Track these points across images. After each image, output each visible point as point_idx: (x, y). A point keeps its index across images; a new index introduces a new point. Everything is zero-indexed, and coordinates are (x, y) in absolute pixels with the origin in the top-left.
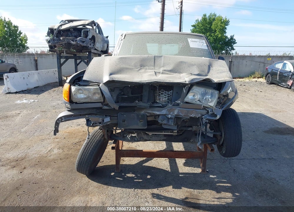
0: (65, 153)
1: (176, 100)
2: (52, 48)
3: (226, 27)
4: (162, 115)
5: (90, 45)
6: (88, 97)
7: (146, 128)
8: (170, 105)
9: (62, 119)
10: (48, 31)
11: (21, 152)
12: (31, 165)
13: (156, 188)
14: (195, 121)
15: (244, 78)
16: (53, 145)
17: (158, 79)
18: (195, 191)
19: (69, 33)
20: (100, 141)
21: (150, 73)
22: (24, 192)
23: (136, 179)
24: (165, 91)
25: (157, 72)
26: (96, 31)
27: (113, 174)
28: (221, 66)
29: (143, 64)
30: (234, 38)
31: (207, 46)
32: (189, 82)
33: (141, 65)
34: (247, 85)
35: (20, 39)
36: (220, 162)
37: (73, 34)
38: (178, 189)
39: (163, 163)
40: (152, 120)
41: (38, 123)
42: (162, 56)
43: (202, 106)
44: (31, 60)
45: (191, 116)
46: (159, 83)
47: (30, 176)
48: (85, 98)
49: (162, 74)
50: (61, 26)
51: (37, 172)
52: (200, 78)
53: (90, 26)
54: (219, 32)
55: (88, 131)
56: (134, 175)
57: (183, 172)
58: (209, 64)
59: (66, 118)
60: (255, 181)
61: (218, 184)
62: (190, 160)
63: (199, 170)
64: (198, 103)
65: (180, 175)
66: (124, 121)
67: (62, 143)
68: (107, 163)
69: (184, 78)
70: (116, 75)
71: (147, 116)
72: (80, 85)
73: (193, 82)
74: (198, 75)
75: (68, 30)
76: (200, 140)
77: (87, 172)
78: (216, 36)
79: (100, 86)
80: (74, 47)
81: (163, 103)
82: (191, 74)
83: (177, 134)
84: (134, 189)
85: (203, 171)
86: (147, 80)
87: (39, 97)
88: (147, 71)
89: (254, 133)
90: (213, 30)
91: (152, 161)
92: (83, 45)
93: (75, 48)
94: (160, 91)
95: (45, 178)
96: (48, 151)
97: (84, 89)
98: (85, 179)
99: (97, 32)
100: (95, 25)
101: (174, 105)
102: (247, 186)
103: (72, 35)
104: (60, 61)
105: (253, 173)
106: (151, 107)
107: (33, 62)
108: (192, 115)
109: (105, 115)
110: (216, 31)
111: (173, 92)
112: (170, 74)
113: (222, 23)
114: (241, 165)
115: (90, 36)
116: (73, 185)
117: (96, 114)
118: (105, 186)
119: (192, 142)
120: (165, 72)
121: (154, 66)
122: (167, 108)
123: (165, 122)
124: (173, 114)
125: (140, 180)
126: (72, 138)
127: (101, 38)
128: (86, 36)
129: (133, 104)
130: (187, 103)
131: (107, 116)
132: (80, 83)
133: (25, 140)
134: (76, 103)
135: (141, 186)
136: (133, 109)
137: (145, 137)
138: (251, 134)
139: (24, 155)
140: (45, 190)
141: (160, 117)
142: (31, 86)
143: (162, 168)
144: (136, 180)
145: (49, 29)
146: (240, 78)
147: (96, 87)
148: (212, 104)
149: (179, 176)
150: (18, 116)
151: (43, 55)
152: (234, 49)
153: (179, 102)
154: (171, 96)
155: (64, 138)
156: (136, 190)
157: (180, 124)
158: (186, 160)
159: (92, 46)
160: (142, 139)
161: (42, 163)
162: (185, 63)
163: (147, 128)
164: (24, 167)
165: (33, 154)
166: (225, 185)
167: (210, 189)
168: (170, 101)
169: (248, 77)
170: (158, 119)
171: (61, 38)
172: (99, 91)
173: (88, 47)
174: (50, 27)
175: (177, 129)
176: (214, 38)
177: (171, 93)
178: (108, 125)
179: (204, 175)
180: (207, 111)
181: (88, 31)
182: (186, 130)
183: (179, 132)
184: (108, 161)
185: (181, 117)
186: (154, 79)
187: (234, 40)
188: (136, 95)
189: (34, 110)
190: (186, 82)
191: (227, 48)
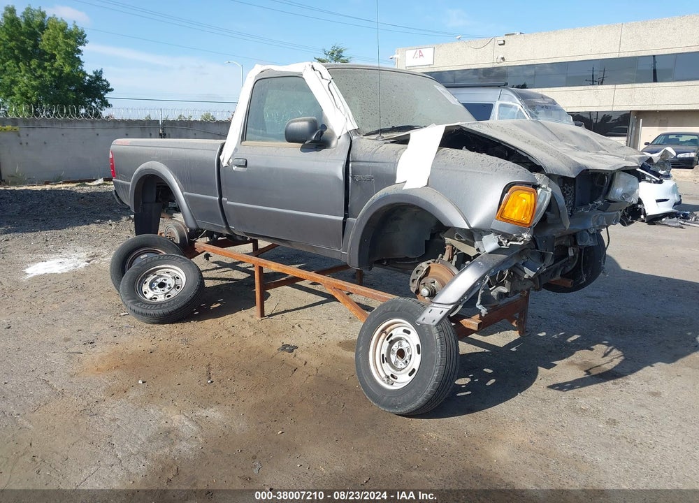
13: (534, 379)
38: (553, 367)
54: (62, 59)
65: (513, 350)
78: (57, 69)
84: (519, 394)
90: (46, 54)
113: (67, 36)
123: (589, 242)
124: (597, 224)
125: (493, 381)
144: (489, 384)
152: (108, 105)
156: (523, 394)
166: (574, 338)
176: (55, 76)
187: (105, 83)
191: (91, 102)
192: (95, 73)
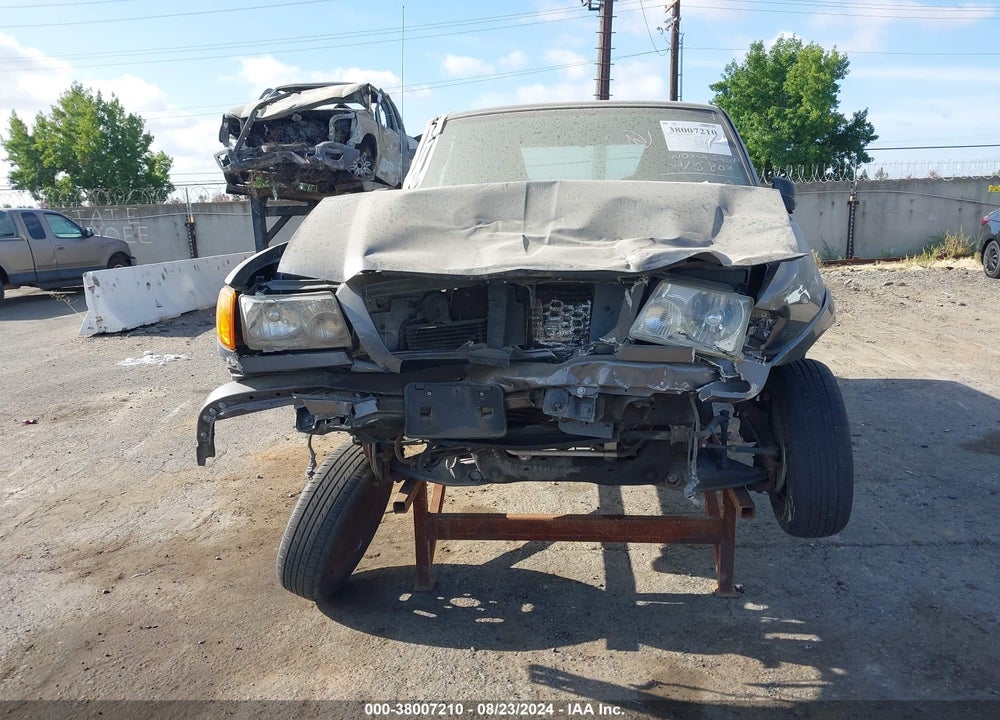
0: (255, 527)
1: (603, 335)
2: (234, 181)
3: (837, 82)
4: (555, 387)
5: (359, 166)
6: (301, 332)
7: (502, 434)
8: (582, 353)
9: (218, 410)
10: (222, 127)
11: (115, 525)
12: (142, 568)
13: (550, 647)
14: (673, 406)
15: (904, 258)
16: (220, 502)
17: (529, 262)
18: (690, 657)
19: (290, 130)
20: (355, 483)
21: (505, 244)
22: (107, 656)
23: (483, 615)
24: (566, 303)
25: (533, 239)
26: (378, 120)
27: (405, 597)
28: (760, 209)
29: (484, 213)
30: (867, 122)
31: (730, 143)
32: (638, 267)
33: (478, 217)
34: (912, 282)
35: (147, 161)
36: (790, 556)
37: (301, 132)
38: (627, 650)
39: (583, 562)
40: (524, 409)
41: (179, 430)
42: (555, 182)
43: (693, 354)
44: (176, 224)
45: (657, 388)
46: (535, 275)
47: (134, 603)
48: (292, 336)
49: (549, 244)
50: (262, 106)
51: (157, 591)
52: (678, 253)
53: (357, 102)
54: (810, 100)
55: (311, 450)
56: (477, 603)
57: (652, 592)
58: (718, 205)
59: (234, 406)
60: (914, 623)
61: (769, 636)
62: (681, 548)
63: (708, 586)
64: (682, 341)
65: (640, 603)
66: (426, 413)
67: (250, 495)
68: (392, 560)
69: (625, 255)
70: (390, 251)
71: (507, 394)
72: (269, 292)
73: (654, 266)
74: (677, 242)
75: (284, 120)
76: (694, 474)
77: (316, 590)
78: (800, 117)
79: (337, 294)
80: (305, 174)
81: (559, 346)
82: (652, 239)
83: (615, 455)
84: (472, 648)
85: (725, 586)
86: (493, 267)
87: (193, 345)
88: (499, 236)
89: (924, 450)
90: (790, 98)
91: (547, 551)
92: (336, 167)
93: (308, 177)
94: (546, 306)
95: (180, 611)
96: (201, 520)
97: (282, 303)
98: (310, 614)
99: (384, 121)
100: (374, 100)
101: (594, 353)
102: (883, 642)
103: (300, 136)
104: (264, 222)
105: (909, 595)
106: (517, 361)
107: (184, 233)
108: (658, 384)
109: (361, 393)
110: (799, 100)
111: (592, 305)
112: (578, 243)
113: (820, 69)
114: (868, 565)
115: (357, 137)
116: (268, 635)
117: (329, 391)
118: (377, 638)
119: (675, 483)
120: (560, 236)
121: (525, 219)
122: (569, 364)
123: (565, 412)
124: (594, 382)
125: (498, 620)
126: (286, 476)
127: (397, 141)
128: (346, 137)
129: (458, 354)
130: (639, 342)
131: (368, 395)
132: (273, 285)
133: (132, 487)
134: (261, 353)
135: (498, 639)
136: (459, 370)
137: (507, 468)
138: (911, 456)
139: (122, 534)
140: (175, 651)
141: (549, 394)
142: (172, 311)
143: (579, 580)
144: (483, 620)
145: (225, 119)
146: (889, 260)
147: (324, 297)
148: (731, 344)
149: (635, 606)
150: (122, 406)
151: (214, 209)
152: (867, 159)
153: (613, 340)
154: (585, 319)
155: (259, 477)
156: (479, 653)
157: (620, 418)
158: (662, 550)
159: (365, 169)
160: (495, 474)
161: (177, 560)
162: (634, 202)
163: (507, 435)
164: (117, 575)
165: (153, 532)
166: (799, 637)
167: (742, 654)
168: (582, 338)
169: (919, 253)
170: (543, 404)
171: (264, 148)
172: (336, 312)
173: (353, 172)
174: (229, 112)
175: (614, 435)
176: (795, 125)
177: (585, 310)
178: (372, 426)
179: (726, 602)
180: (712, 372)
181: (350, 120)
182: (647, 441)
183: (626, 447)
184: (397, 553)
185: (623, 393)
186: (517, 262)
187: (867, 128)
188: (467, 322)
189: (174, 387)
190: (628, 266)
191: (843, 156)
192: (856, 115)
